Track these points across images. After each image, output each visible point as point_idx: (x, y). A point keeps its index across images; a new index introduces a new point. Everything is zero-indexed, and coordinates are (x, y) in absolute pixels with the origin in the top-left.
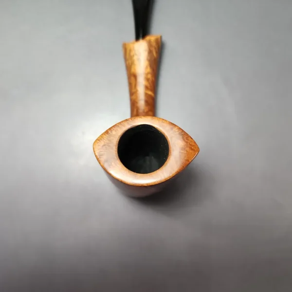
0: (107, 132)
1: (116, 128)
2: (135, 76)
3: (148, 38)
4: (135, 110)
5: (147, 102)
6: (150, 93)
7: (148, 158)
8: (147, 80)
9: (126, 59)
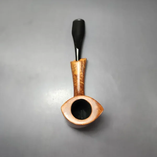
0: (66, 102)
1: (70, 100)
2: (76, 76)
3: (81, 60)
4: (76, 90)
5: (81, 86)
6: (82, 83)
7: (81, 111)
8: (81, 77)
9: (72, 69)
